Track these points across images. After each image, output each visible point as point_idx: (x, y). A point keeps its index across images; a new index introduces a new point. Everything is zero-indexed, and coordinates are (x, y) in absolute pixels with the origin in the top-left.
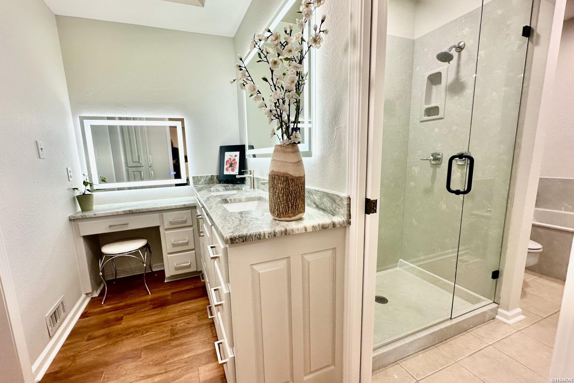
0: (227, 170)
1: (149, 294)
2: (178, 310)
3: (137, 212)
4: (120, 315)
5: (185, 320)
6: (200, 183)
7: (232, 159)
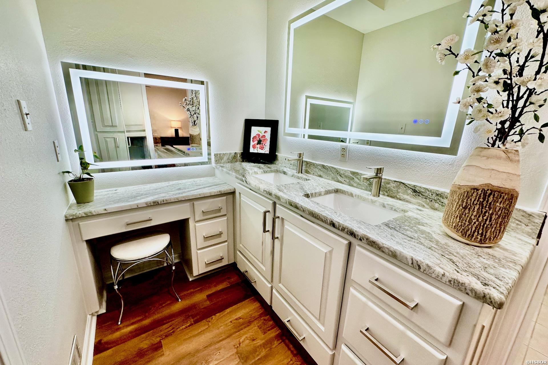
0: (254, 147)
1: (179, 301)
2: (230, 321)
3: (164, 202)
4: (156, 340)
5: (247, 336)
6: (223, 161)
7: (261, 135)
